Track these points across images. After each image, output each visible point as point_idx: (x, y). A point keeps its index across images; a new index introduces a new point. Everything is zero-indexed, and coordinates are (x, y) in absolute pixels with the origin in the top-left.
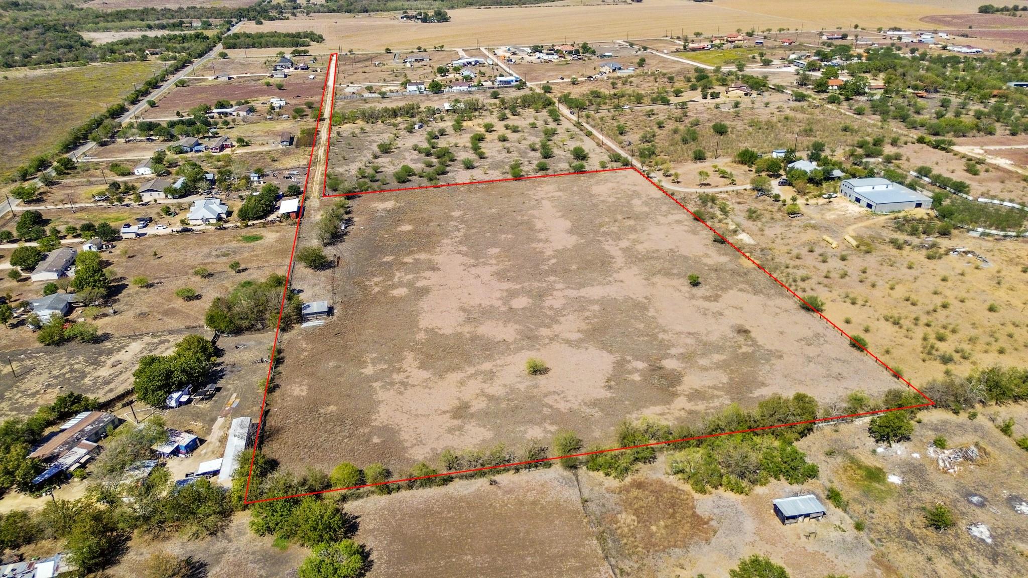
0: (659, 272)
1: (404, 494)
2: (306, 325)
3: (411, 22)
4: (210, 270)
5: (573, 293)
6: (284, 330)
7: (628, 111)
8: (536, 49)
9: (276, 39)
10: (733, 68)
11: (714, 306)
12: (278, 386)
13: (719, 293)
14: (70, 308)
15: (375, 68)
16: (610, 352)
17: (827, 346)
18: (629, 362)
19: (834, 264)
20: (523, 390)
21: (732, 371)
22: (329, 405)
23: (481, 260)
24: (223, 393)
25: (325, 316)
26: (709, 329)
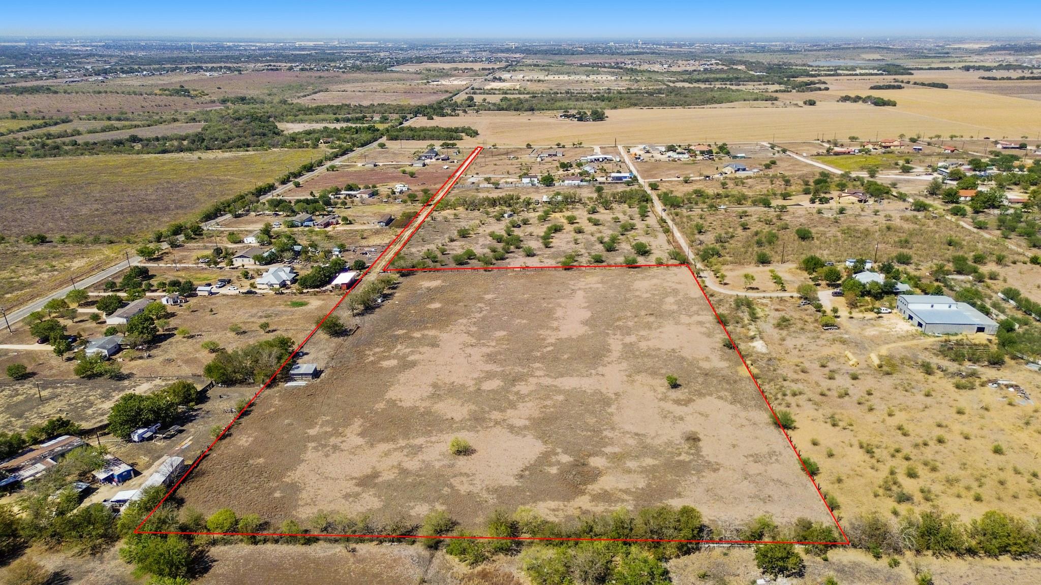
0: (646, 371)
1: (269, 546)
2: (290, 384)
3: (568, 120)
4: (244, 328)
5: (548, 381)
6: (269, 386)
7: (723, 211)
8: (671, 148)
9: (434, 133)
10: (864, 175)
11: (679, 410)
12: (230, 435)
13: (694, 398)
14: (118, 349)
15: (507, 161)
16: (545, 443)
17: (776, 466)
18: (557, 454)
19: (843, 382)
20: (437, 467)
21: (654, 478)
22: (260, 457)
23: (482, 341)
24: (184, 435)
25: (310, 378)
26: (660, 432)
